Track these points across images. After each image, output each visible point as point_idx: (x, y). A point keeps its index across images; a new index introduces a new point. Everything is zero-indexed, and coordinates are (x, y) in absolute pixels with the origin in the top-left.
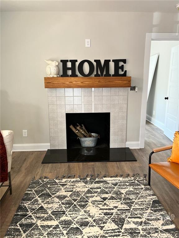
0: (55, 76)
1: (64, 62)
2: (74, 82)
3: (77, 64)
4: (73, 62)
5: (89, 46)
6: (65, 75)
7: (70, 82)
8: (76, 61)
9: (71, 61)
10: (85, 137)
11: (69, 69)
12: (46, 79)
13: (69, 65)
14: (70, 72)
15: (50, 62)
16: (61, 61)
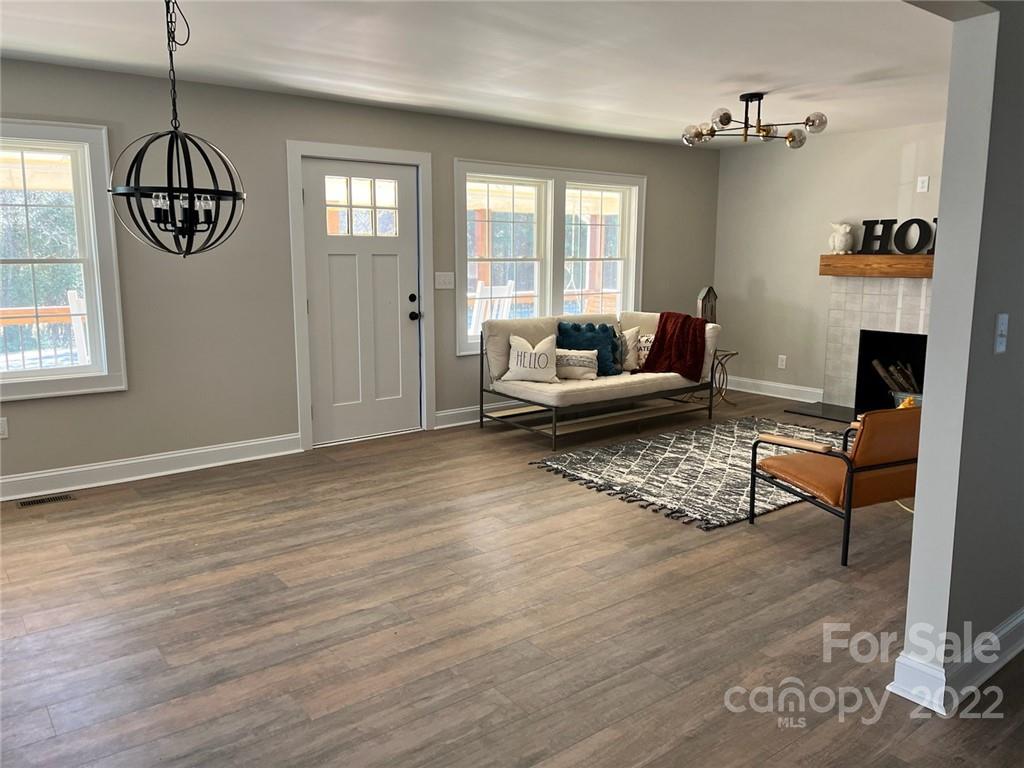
0: (841, 253)
1: (870, 225)
2: (875, 266)
3: (896, 227)
4: (888, 224)
5: (925, 190)
6: (867, 250)
7: (867, 265)
8: (895, 221)
9: (883, 222)
10: (904, 390)
11: (878, 238)
12: (823, 258)
13: (879, 230)
14: (877, 245)
15: (837, 226)
16: (865, 223)
